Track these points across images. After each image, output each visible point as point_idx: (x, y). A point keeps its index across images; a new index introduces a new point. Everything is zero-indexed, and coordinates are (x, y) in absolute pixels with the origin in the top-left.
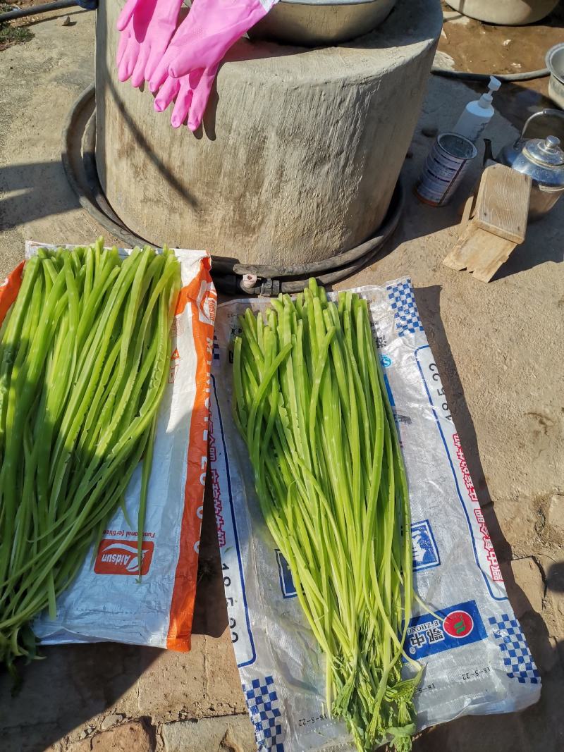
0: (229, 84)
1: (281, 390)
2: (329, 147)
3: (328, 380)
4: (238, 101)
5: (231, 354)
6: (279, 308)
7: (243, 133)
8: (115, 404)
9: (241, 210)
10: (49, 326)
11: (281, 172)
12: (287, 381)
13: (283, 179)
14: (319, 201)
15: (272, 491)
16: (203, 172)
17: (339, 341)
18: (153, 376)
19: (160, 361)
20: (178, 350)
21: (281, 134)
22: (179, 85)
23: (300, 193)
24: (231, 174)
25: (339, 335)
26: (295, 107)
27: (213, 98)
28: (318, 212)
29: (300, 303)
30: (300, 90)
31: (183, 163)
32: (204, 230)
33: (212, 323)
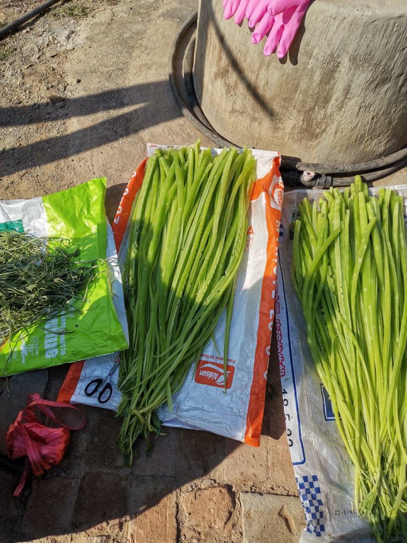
0: (316, 18)
1: (329, 264)
2: (392, 70)
3: (368, 260)
4: (321, 32)
5: (292, 234)
6: (330, 198)
7: (321, 59)
8: (209, 265)
9: (308, 119)
10: (164, 207)
11: (347, 91)
12: (334, 257)
13: (348, 96)
14: (375, 114)
15: (320, 341)
16: (283, 90)
17: (378, 230)
18: (235, 246)
19: (240, 235)
20: (252, 226)
21: (353, 59)
22: (273, 21)
23: (360, 109)
24: (305, 91)
25: (379, 225)
26: (370, 36)
27: (301, 30)
28: (371, 124)
29: (347, 195)
30: (376, 22)
31: (267, 83)
32: (277, 135)
33: (280, 209)
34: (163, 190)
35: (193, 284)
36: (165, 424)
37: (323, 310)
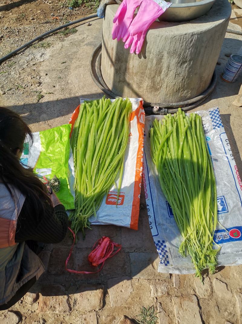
0: (151, 37)
1: (168, 146)
2: (186, 58)
3: (185, 143)
4: (154, 42)
5: (150, 134)
6: (167, 119)
7: (155, 53)
8: (111, 150)
9: (153, 82)
10: (89, 125)
11: (168, 67)
12: (170, 144)
13: (169, 70)
14: (183, 78)
15: (165, 181)
16: (140, 69)
17: (190, 130)
18: (123, 141)
19: (125, 136)
20: (131, 133)
21: (169, 53)
22: (133, 39)
23: (176, 75)
24: (150, 69)
25: (190, 128)
26: (174, 43)
27: (145, 43)
28: (182, 82)
29: (175, 117)
30: (176, 37)
31: (133, 66)
32: (140, 91)
33: (144, 123)
34: (88, 118)
35: (103, 158)
36: (92, 224)
37: (166, 168)
